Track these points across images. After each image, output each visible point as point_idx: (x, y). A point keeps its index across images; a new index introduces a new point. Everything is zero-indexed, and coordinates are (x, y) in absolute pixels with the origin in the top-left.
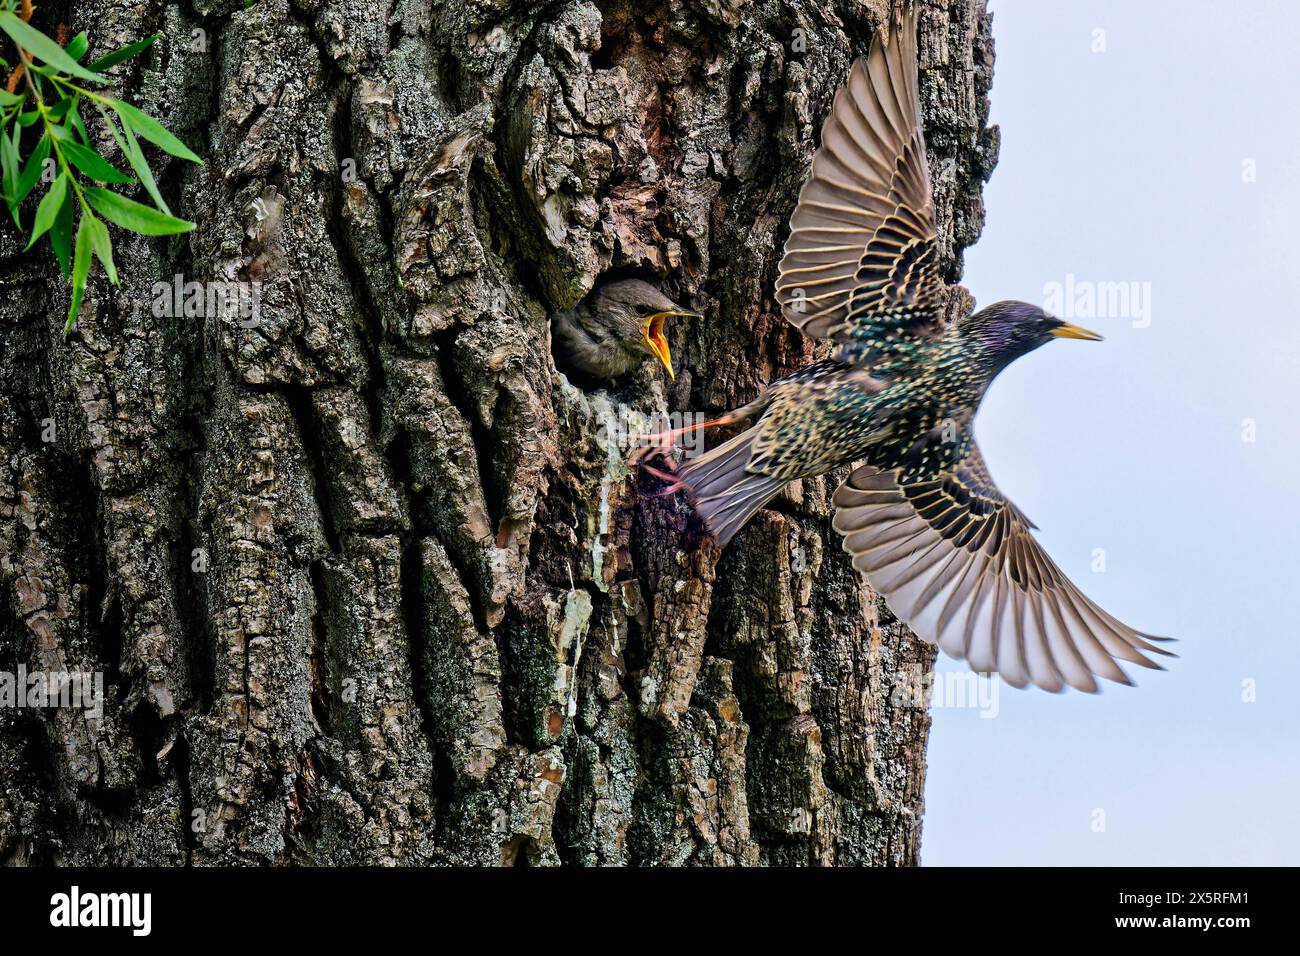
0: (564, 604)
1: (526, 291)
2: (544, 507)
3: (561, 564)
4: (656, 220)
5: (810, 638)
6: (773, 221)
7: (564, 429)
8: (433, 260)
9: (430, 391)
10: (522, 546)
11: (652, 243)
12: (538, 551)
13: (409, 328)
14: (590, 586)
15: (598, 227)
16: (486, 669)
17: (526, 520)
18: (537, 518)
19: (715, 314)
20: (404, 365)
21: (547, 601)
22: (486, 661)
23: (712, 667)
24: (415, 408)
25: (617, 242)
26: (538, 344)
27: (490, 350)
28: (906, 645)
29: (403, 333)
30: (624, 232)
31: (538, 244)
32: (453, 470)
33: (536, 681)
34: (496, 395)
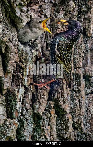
0: (19, 89)
1: (12, 25)
2: (15, 69)
3: (19, 81)
4: (39, 11)
5: (70, 97)
6: (63, 12)
7: (20, 54)
10: (10, 77)
11: (38, 16)
12: (14, 79)
14: (25, 86)
15: (27, 12)
16: (2, 103)
17: (11, 72)
18: (14, 72)
21: (16, 89)
22: (3, 101)
23: (49, 103)
25: (31, 16)
26: (14, 36)
27: (4, 37)
28: (91, 99)
30: (33, 14)
31: (14, 16)
33: (13, 105)
34: (5, 46)
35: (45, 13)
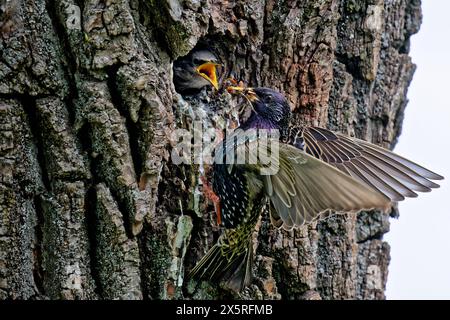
0: (177, 223)
1: (159, 46)
2: (167, 168)
3: (177, 201)
4: (234, 9)
5: (317, 247)
6: (301, 12)
7: (179, 124)
8: (105, 25)
9: (102, 100)
10: (153, 189)
11: (231, 22)
12: (163, 193)
13: (91, 64)
14: (191, 213)
15: (200, 10)
16: (132, 258)
17: (156, 175)
18: (162, 174)
19: (267, 63)
20: (88, 85)
21: (168, 221)
22: (132, 254)
23: (261, 261)
24: (93, 109)
25: (211, 20)
26: (165, 76)
27: (136, 77)
28: (373, 255)
29: (88, 67)
30: (215, 15)
31: (165, 19)
32: (115, 145)
33: (160, 266)
34: (140, 103)
35: (250, 15)
